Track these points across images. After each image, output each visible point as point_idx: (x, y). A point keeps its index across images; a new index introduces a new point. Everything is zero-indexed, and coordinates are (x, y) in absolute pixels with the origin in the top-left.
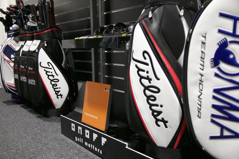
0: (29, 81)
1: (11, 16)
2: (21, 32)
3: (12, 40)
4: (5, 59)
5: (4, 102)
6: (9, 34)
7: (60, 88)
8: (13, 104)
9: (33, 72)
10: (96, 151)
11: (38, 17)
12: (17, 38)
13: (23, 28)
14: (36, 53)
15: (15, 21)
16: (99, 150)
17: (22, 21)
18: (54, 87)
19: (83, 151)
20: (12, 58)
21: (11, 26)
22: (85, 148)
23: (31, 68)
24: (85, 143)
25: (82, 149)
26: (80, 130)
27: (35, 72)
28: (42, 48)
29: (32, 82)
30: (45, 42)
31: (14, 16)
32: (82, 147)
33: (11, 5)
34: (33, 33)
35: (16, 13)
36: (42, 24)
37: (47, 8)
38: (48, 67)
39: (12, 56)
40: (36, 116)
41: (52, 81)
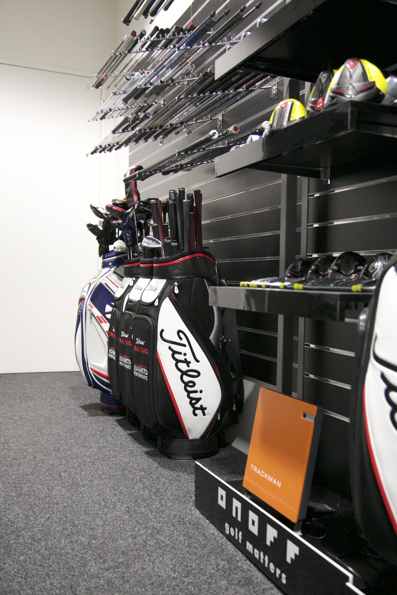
0: (136, 368)
1: (114, 222)
2: (129, 258)
3: (109, 273)
4: (92, 314)
5: (85, 408)
6: (106, 260)
7: (201, 392)
8: (101, 412)
9: (145, 351)
10: (273, 571)
11: (165, 228)
12: (121, 270)
13: (135, 249)
14: (155, 309)
15: (120, 232)
16: (278, 572)
17: (133, 235)
18: (188, 388)
19: (239, 564)
20: (108, 313)
21: (112, 244)
22: (245, 558)
23: (142, 340)
24: (248, 544)
25: (238, 559)
26: (237, 508)
27: (149, 350)
28: (168, 298)
29: (141, 372)
30: (176, 283)
31: (119, 224)
32: (239, 552)
33: (116, 200)
34: (152, 262)
35: (123, 216)
36: (173, 244)
37: (186, 209)
38: (178, 341)
39: (108, 308)
40: (146, 449)
41: (184, 373)
